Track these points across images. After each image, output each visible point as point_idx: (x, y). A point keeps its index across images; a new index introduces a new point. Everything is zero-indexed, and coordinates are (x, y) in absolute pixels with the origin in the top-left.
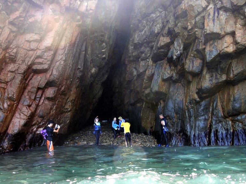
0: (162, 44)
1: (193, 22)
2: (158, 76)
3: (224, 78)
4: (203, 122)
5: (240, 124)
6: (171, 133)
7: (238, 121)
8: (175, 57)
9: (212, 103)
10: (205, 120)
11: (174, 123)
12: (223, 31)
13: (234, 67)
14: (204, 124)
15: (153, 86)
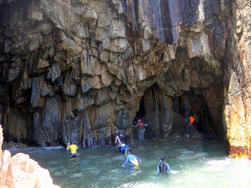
0: (42, 66)
1: (72, 59)
2: (37, 93)
3: (92, 102)
4: (76, 134)
5: (102, 134)
6: (49, 142)
7: (101, 132)
8: (53, 80)
9: (82, 118)
10: (79, 131)
11: (51, 133)
12: (93, 73)
13: (99, 96)
14: (77, 135)
15: (33, 102)
